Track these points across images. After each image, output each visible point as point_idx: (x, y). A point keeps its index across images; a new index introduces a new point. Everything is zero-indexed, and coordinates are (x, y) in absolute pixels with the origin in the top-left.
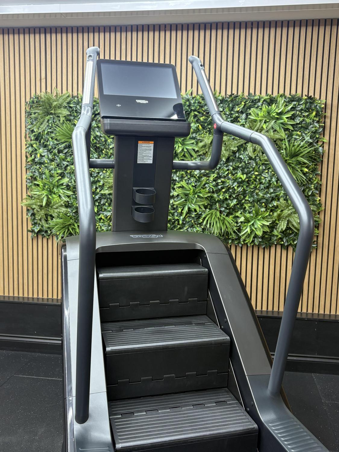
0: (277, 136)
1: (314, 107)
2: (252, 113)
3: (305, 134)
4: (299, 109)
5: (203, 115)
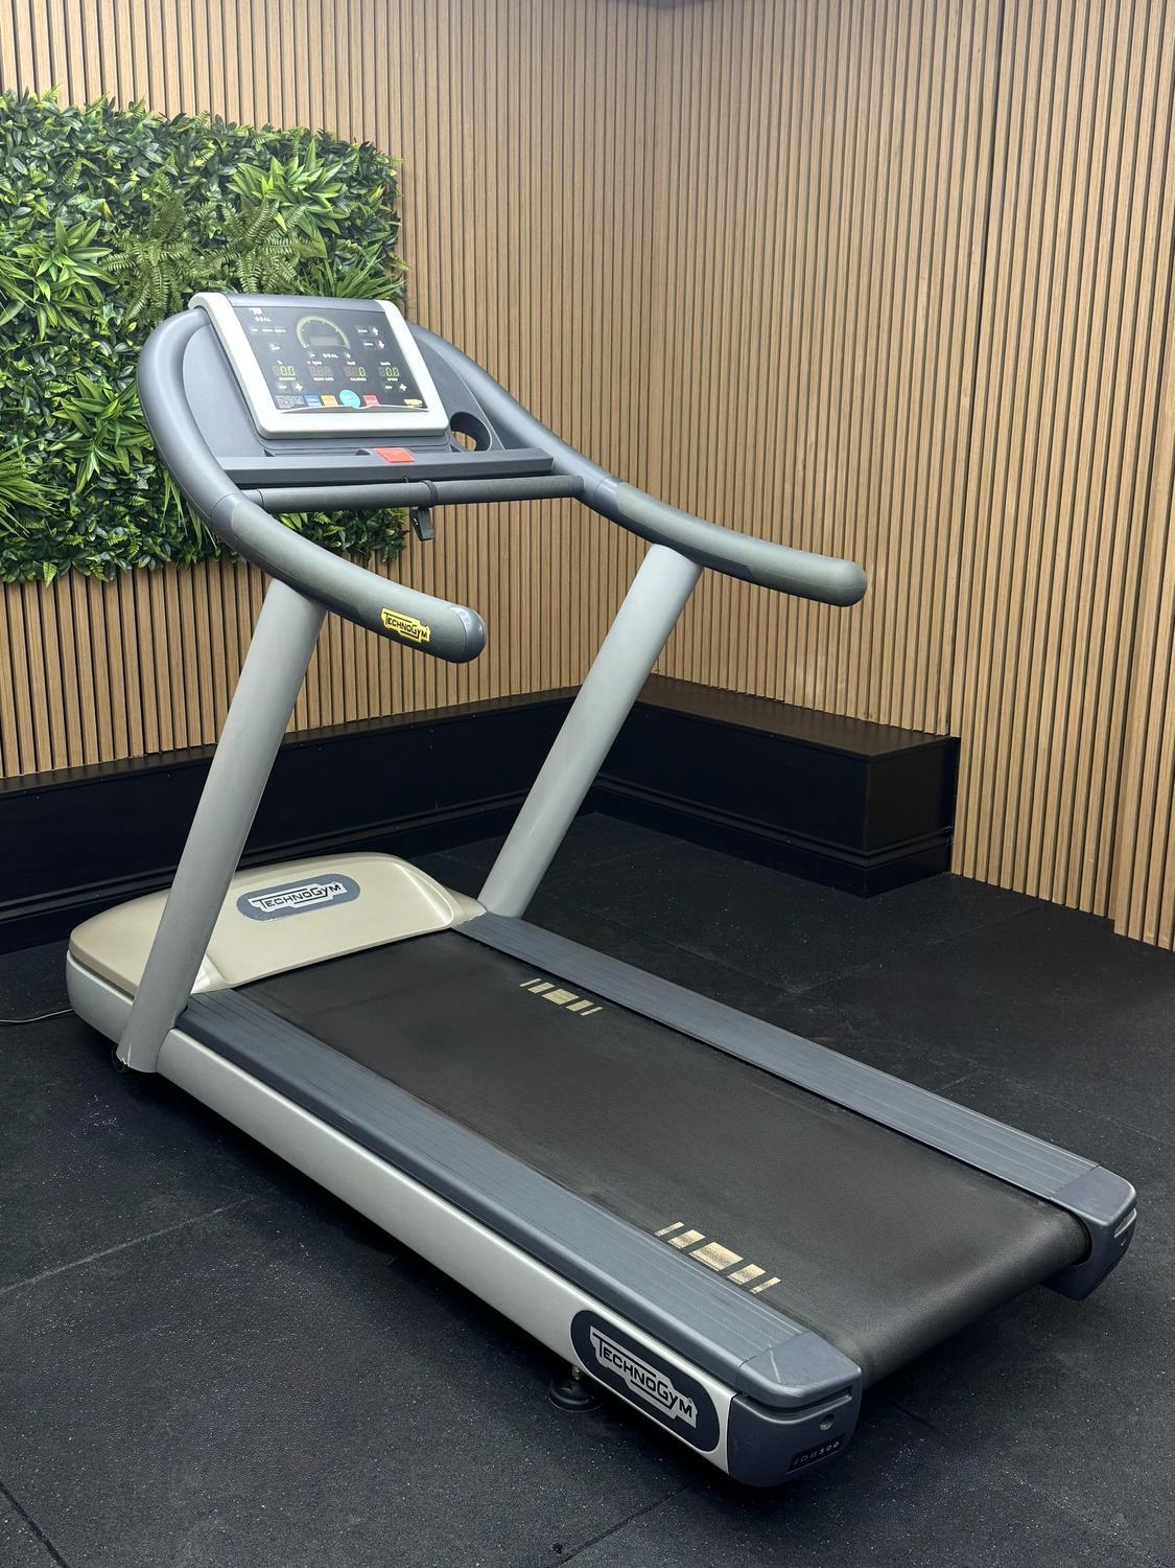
0: (310, 252)
1: (376, 173)
2: (236, 178)
3: (365, 248)
4: (345, 176)
5: (111, 172)
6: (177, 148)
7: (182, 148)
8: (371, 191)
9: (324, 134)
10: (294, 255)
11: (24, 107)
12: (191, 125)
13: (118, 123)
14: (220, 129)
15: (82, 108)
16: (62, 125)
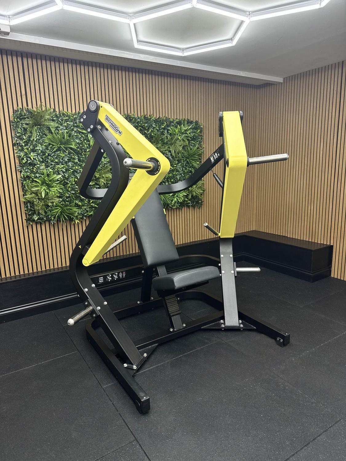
0: (185, 144)
2: (170, 130)
3: (196, 143)
4: (192, 128)
5: (145, 129)
6: (159, 124)
7: (160, 124)
8: (197, 131)
9: (188, 119)
10: (182, 145)
11: (128, 117)
12: (161, 119)
13: (147, 119)
14: (167, 119)
15: (140, 116)
16: (136, 120)
